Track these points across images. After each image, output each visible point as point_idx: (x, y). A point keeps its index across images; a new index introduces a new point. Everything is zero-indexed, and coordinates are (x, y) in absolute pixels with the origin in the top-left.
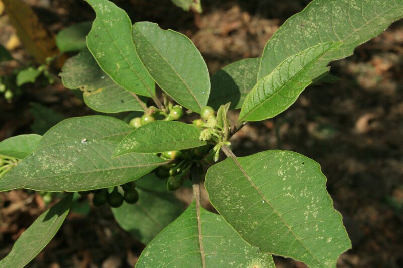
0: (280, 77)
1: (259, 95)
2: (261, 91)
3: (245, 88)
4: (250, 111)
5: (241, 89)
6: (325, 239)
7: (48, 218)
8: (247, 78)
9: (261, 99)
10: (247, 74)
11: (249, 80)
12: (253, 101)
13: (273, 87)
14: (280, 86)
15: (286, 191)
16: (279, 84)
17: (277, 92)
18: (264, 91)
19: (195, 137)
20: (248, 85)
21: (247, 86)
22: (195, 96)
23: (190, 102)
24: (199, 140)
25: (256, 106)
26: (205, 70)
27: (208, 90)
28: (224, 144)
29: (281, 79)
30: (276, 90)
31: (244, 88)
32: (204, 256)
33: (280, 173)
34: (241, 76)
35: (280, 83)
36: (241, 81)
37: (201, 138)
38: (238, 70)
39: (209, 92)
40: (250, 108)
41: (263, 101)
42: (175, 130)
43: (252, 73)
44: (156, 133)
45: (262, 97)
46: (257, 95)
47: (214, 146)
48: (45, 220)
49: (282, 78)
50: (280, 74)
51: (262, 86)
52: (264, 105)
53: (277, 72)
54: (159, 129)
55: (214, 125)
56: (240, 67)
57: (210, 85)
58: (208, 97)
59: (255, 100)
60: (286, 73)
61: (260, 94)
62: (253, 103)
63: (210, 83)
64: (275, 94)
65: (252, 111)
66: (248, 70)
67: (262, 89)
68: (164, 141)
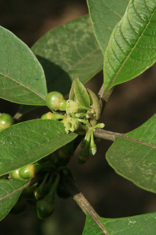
0: (138, 15)
1: (120, 48)
2: (121, 42)
3: (68, 64)
4: (116, 72)
5: (64, 68)
8: (64, 53)
9: (125, 51)
10: (61, 47)
11: (67, 54)
12: (115, 58)
13: (134, 30)
14: (142, 25)
16: (140, 24)
17: (142, 35)
18: (125, 39)
19: (60, 131)
20: (70, 60)
21: (69, 62)
22: (28, 88)
23: (26, 96)
24: (66, 133)
25: (121, 63)
26: (26, 51)
27: (41, 73)
28: (96, 129)
29: (140, 17)
30: (140, 33)
31: (66, 65)
34: (56, 53)
35: (141, 22)
36: (58, 58)
37: (67, 130)
38: (48, 47)
39: (44, 76)
40: (115, 68)
41: (128, 52)
42: (33, 131)
43: (66, 44)
44: (13, 142)
45: (125, 48)
46: (117, 48)
47: (84, 136)
49: (142, 15)
50: (136, 11)
51: (119, 34)
52: (131, 56)
53: (132, 10)
54: (14, 136)
55: (77, 108)
56: (49, 42)
57: (41, 67)
58: (45, 81)
59: (118, 56)
60: (144, 7)
61: (121, 46)
62: (116, 60)
63: (40, 64)
64: (140, 38)
65: (120, 70)
66: (59, 43)
67: (121, 38)
68: (27, 149)
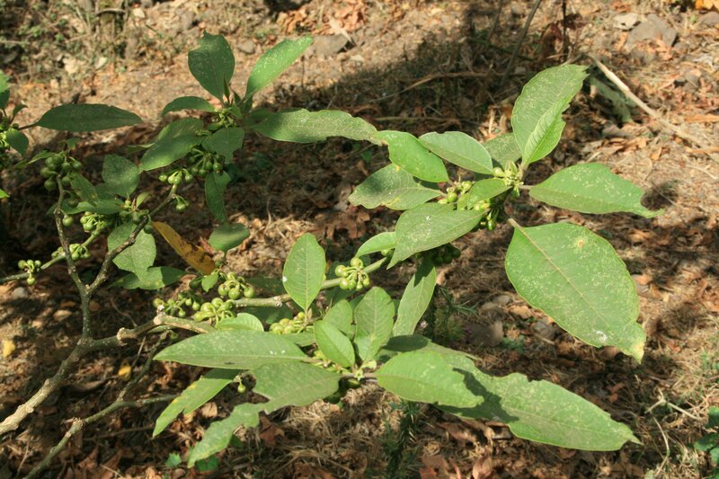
6: (627, 195)
7: (417, 283)
15: (586, 185)
29: (543, 130)
32: (542, 251)
33: (575, 178)
39: (491, 160)
47: (513, 188)
48: (415, 285)
50: (541, 128)
58: (491, 163)
